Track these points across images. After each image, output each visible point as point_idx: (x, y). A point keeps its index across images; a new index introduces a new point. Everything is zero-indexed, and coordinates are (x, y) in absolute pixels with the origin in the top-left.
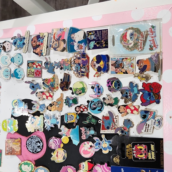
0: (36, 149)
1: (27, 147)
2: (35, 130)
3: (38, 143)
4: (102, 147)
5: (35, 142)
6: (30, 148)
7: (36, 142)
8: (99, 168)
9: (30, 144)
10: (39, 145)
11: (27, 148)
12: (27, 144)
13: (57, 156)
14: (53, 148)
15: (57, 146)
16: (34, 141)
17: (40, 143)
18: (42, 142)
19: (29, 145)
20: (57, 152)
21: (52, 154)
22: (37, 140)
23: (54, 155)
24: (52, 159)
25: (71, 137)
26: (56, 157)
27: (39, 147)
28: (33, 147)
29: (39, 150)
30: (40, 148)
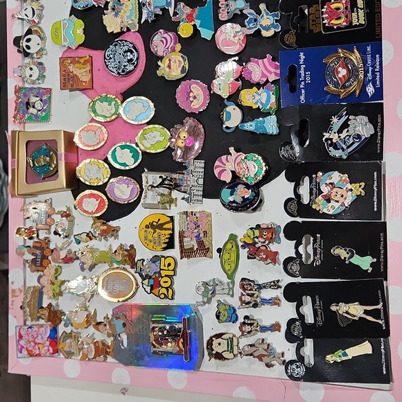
0: (125, 66)
1: (105, 62)
2: (122, 28)
3: (129, 54)
4: (261, 26)
5: (122, 52)
6: (112, 65)
7: (125, 52)
8: (255, 67)
9: (111, 56)
10: (131, 56)
11: (107, 66)
12: (105, 58)
13: (169, 66)
14: (160, 53)
15: (168, 48)
16: (120, 50)
17: (132, 52)
18: (136, 51)
19: (111, 58)
20: (170, 60)
21: (159, 63)
22: (126, 48)
23: (163, 65)
24: (159, 73)
25: (198, 23)
26: (167, 69)
27: (130, 61)
28: (119, 62)
29: (131, 67)
30: (134, 64)
